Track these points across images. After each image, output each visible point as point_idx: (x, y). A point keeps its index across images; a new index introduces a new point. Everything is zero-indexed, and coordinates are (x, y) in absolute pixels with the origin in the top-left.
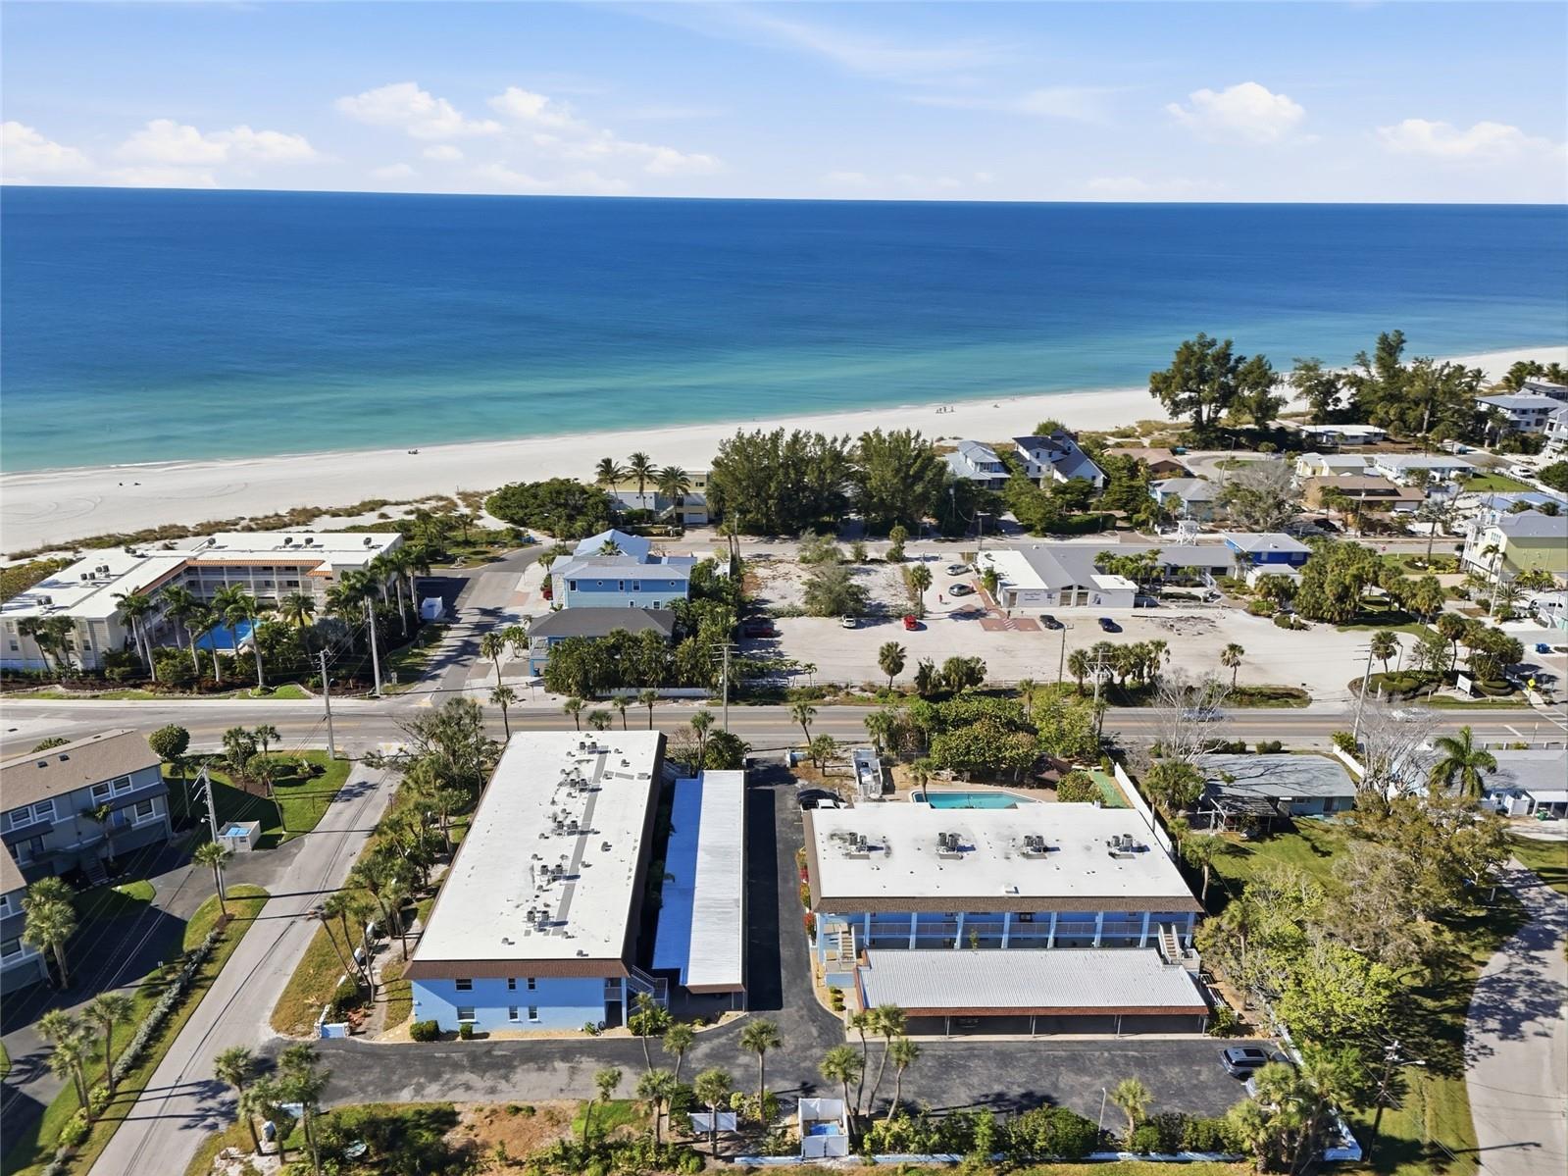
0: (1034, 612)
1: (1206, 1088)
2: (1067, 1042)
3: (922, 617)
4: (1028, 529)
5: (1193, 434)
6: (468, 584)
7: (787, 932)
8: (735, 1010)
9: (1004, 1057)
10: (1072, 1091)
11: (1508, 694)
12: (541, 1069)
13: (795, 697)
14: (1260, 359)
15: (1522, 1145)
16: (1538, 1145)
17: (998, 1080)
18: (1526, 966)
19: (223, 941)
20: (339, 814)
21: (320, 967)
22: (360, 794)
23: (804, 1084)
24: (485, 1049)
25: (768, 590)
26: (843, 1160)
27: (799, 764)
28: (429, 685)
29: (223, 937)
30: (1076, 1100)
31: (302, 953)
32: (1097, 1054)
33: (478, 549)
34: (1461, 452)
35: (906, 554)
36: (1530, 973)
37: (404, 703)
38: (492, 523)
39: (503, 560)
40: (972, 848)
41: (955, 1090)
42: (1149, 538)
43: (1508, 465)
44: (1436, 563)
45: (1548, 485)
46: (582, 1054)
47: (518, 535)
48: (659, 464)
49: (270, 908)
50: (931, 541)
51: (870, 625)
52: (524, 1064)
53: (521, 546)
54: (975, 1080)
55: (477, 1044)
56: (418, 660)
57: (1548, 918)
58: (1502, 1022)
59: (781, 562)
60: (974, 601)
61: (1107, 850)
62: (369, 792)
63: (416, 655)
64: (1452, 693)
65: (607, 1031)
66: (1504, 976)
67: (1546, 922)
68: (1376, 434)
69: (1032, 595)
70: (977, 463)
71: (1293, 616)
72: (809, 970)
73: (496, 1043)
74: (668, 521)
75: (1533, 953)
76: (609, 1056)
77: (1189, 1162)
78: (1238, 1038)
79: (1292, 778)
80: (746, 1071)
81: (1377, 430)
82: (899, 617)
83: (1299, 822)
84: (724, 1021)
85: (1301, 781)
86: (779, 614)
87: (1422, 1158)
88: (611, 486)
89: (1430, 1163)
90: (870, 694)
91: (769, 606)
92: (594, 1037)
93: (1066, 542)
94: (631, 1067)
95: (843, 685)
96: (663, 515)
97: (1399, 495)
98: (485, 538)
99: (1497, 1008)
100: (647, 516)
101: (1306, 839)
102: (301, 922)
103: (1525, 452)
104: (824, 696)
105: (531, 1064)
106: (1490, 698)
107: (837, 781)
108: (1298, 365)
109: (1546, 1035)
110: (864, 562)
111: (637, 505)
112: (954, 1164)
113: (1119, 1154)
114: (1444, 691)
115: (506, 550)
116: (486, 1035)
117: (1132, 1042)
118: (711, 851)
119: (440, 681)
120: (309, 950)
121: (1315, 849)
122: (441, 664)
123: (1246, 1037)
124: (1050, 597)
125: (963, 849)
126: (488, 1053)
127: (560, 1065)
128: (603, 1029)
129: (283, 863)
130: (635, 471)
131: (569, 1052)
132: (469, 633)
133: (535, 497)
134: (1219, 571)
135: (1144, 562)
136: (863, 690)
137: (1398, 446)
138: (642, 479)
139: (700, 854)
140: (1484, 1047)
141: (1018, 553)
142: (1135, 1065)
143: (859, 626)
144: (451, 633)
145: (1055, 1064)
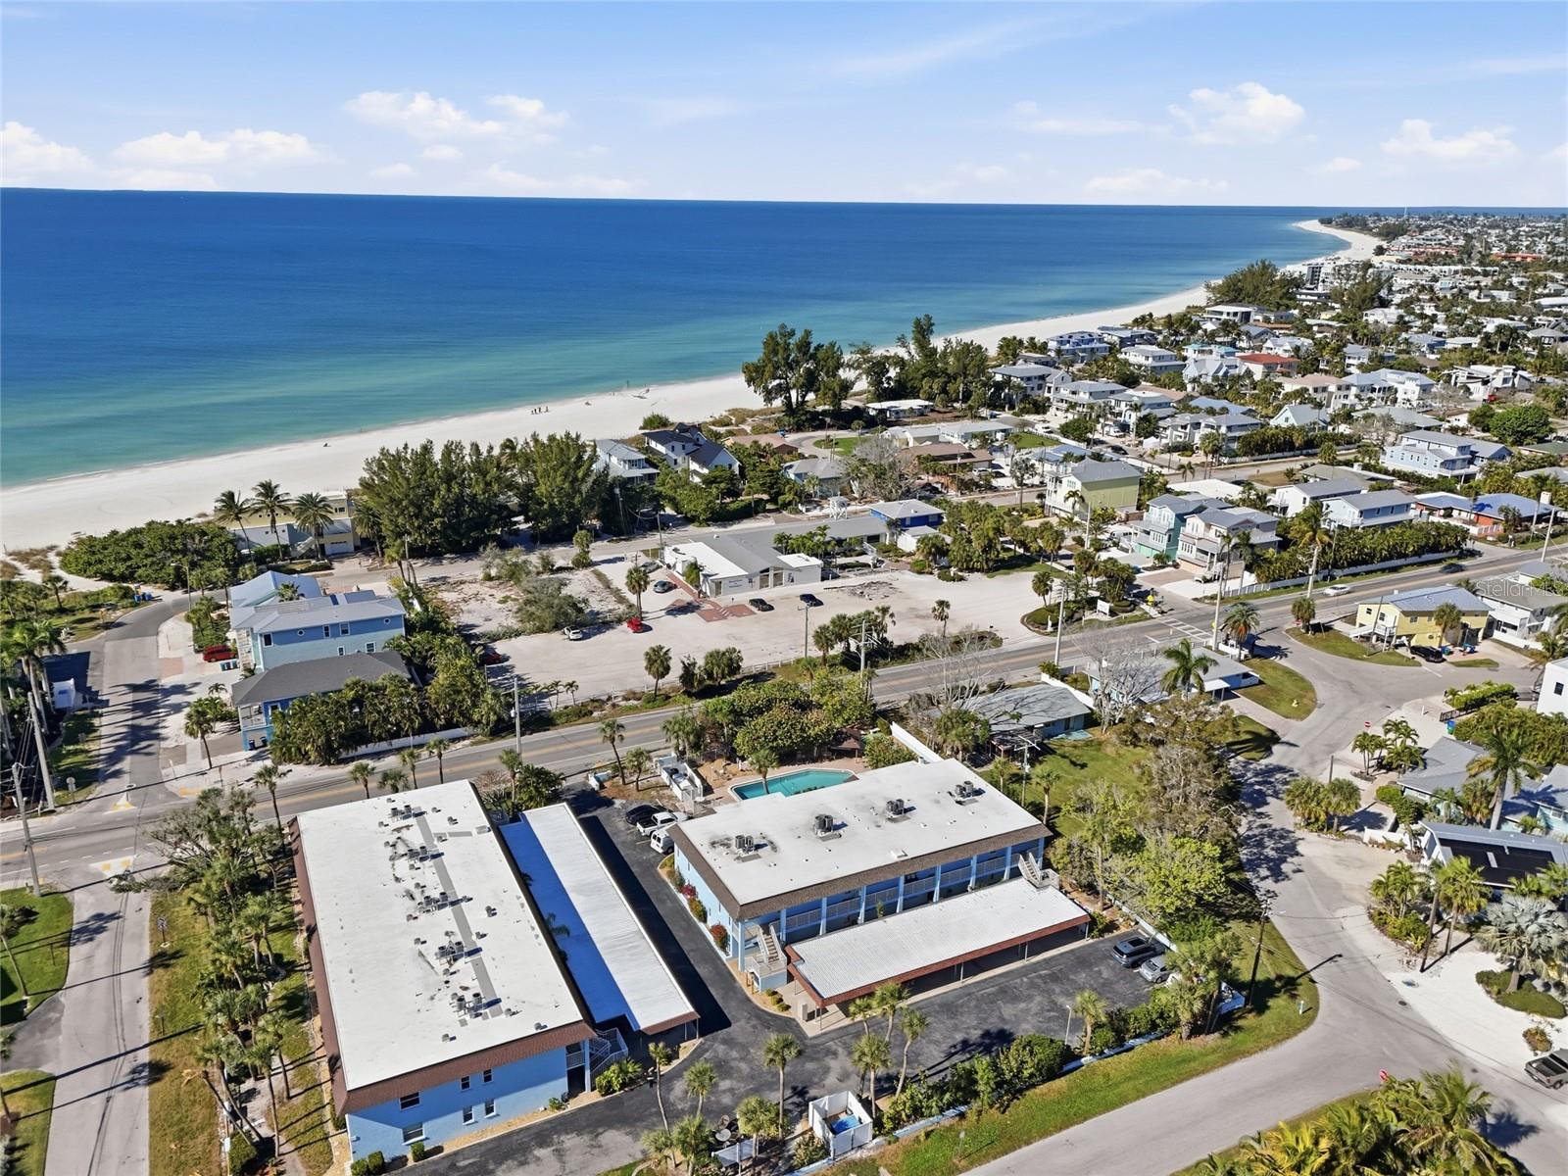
0: (744, 597)
1: (1111, 983)
2: (991, 978)
3: (642, 619)
4: (689, 520)
5: (786, 418)
6: (92, 659)
7: (692, 950)
8: (689, 1039)
9: (948, 1008)
10: (1019, 1019)
11: (1131, 611)
12: (522, 1164)
13: (564, 719)
14: (832, 345)
15: (1331, 959)
16: (1340, 956)
17: (956, 1028)
18: (1259, 822)
19: (23, 1147)
20: (89, 958)
21: (180, 1139)
22: (100, 930)
23: (794, 1089)
24: (446, 1164)
25: (466, 615)
26: (869, 1146)
27: (606, 784)
28: (112, 785)
29: (19, 1143)
30: (1025, 1026)
31: (145, 1131)
32: (1018, 981)
33: (79, 616)
34: (993, 416)
35: (594, 557)
36: (1264, 826)
37: (92, 812)
38: (82, 585)
39: (119, 625)
40: (844, 825)
41: (926, 1050)
42: (798, 517)
43: (1032, 425)
44: (1026, 511)
45: (1068, 438)
46: (558, 1133)
47: (127, 594)
48: (292, 490)
49: (63, 1091)
50: (605, 542)
51: (595, 635)
52: (501, 1164)
53: (135, 605)
54: (937, 1036)
55: (434, 1161)
56: (80, 758)
57: (1252, 780)
58: (1269, 869)
59: (462, 582)
60: (682, 595)
61: (952, 800)
62: (112, 925)
63: (76, 753)
64: (1094, 616)
65: (571, 1101)
66: (1250, 833)
67: (1252, 785)
68: (926, 407)
69: (734, 582)
70: (625, 461)
71: (953, 570)
72: (734, 979)
73: (456, 1154)
74: (310, 554)
75: (1258, 810)
76: (588, 1126)
77: (1132, 1048)
78: (1111, 935)
79: (1037, 708)
80: (734, 1094)
81: (927, 403)
82: (619, 621)
83: (1053, 743)
84: (683, 1055)
85: (1045, 708)
86: (495, 638)
87: (1278, 990)
88: (236, 523)
89: (1285, 992)
90: (635, 702)
91: (476, 631)
92: (562, 1112)
93: (730, 529)
94: (618, 1129)
95: (605, 698)
96: (301, 548)
97: (973, 457)
98: (84, 603)
99: (1259, 859)
100: (285, 551)
101: (1064, 757)
102: (119, 1097)
103: (1038, 413)
104: (591, 713)
105: (510, 1162)
106: (1123, 615)
107: (653, 793)
108: (853, 349)
109: (1300, 871)
110: (553, 572)
111: (268, 541)
112: (962, 1116)
113: (1083, 1060)
114: (1088, 615)
115: (119, 613)
116: (439, 1149)
117: (1038, 962)
118: (579, 891)
119: (126, 778)
120: (153, 1124)
121: (1074, 763)
122: (115, 757)
123: (1116, 933)
124: (751, 581)
125: (838, 827)
126: (453, 1167)
127: (540, 1152)
128: (567, 1101)
129: (48, 1033)
130: (263, 502)
131: (542, 1135)
132: (130, 716)
133: (139, 546)
134: (874, 539)
135: (816, 538)
136: (626, 699)
137: (945, 415)
138: (273, 511)
139: (572, 896)
140: (1268, 891)
141: (701, 544)
142: (1052, 981)
143: (586, 636)
144: (105, 720)
145: (992, 1000)
